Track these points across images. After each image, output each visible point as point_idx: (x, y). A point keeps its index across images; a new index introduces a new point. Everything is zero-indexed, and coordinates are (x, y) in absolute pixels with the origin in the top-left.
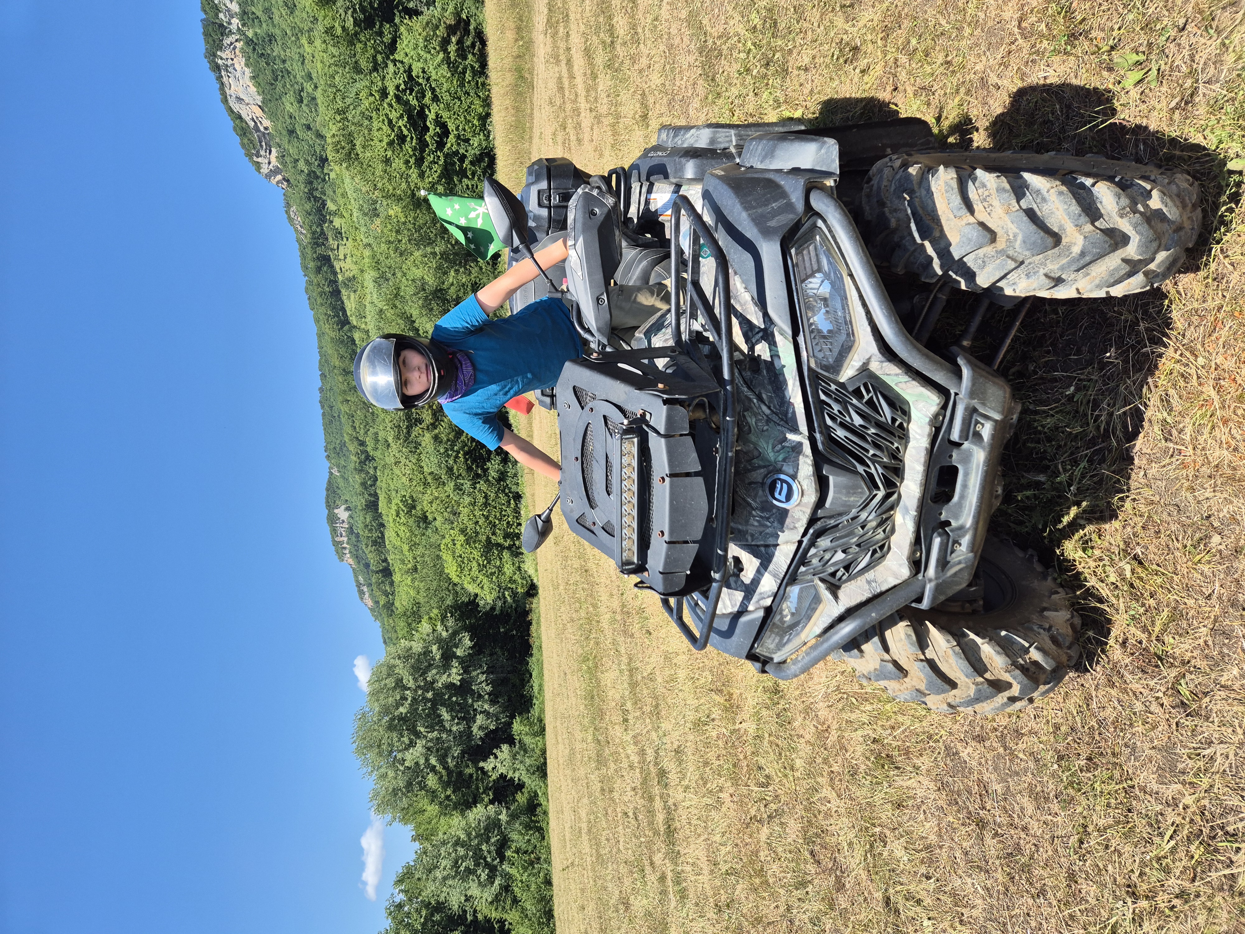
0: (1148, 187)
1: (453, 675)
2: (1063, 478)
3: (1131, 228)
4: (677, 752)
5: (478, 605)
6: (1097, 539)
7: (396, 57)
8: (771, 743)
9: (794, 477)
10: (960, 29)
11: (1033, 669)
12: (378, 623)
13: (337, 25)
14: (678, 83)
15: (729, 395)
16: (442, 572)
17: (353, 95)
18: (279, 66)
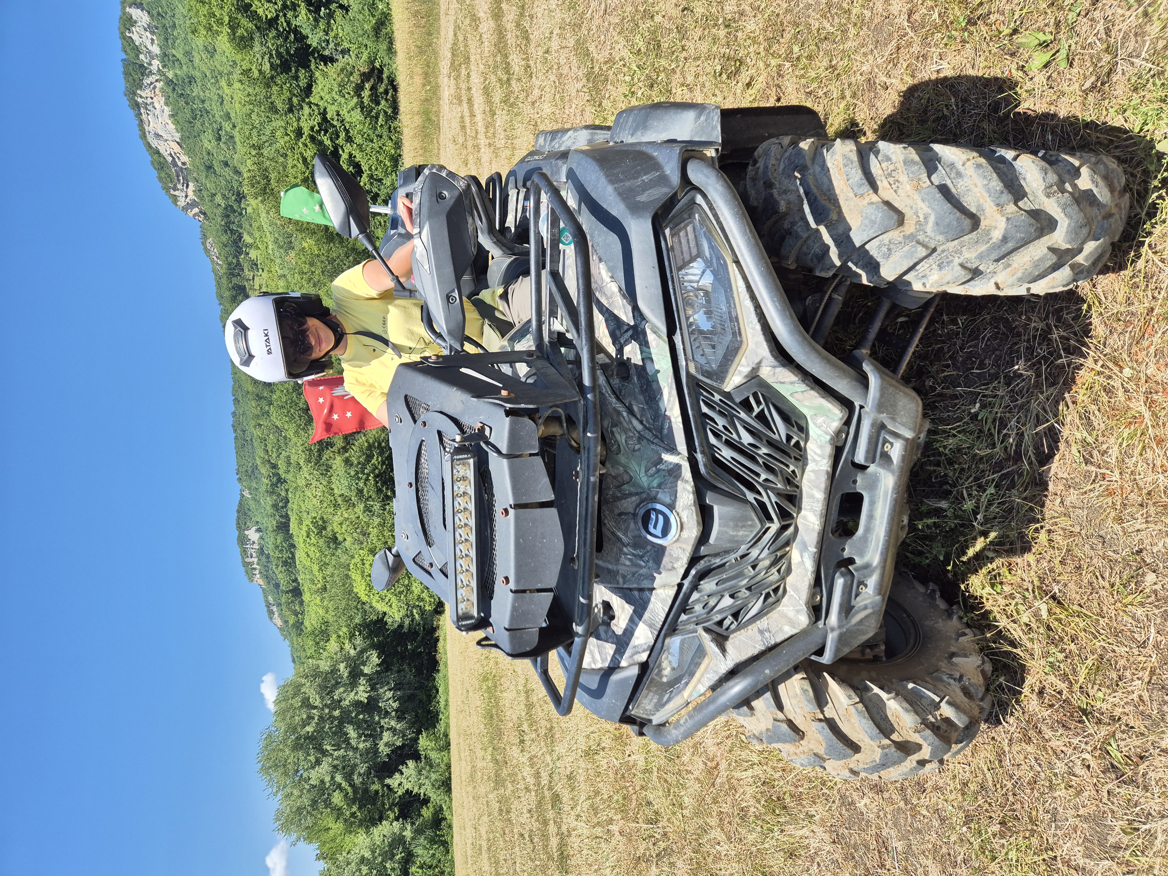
0: (1077, 163)
1: (360, 693)
2: (969, 505)
3: (1060, 210)
4: (570, 777)
5: (386, 623)
6: (1007, 573)
7: (312, 99)
8: (659, 778)
9: (671, 507)
10: (845, 32)
11: (944, 727)
12: (287, 642)
13: (253, 68)
14: (567, 112)
15: (590, 406)
16: (351, 592)
17: (268, 132)
18: (197, 105)
